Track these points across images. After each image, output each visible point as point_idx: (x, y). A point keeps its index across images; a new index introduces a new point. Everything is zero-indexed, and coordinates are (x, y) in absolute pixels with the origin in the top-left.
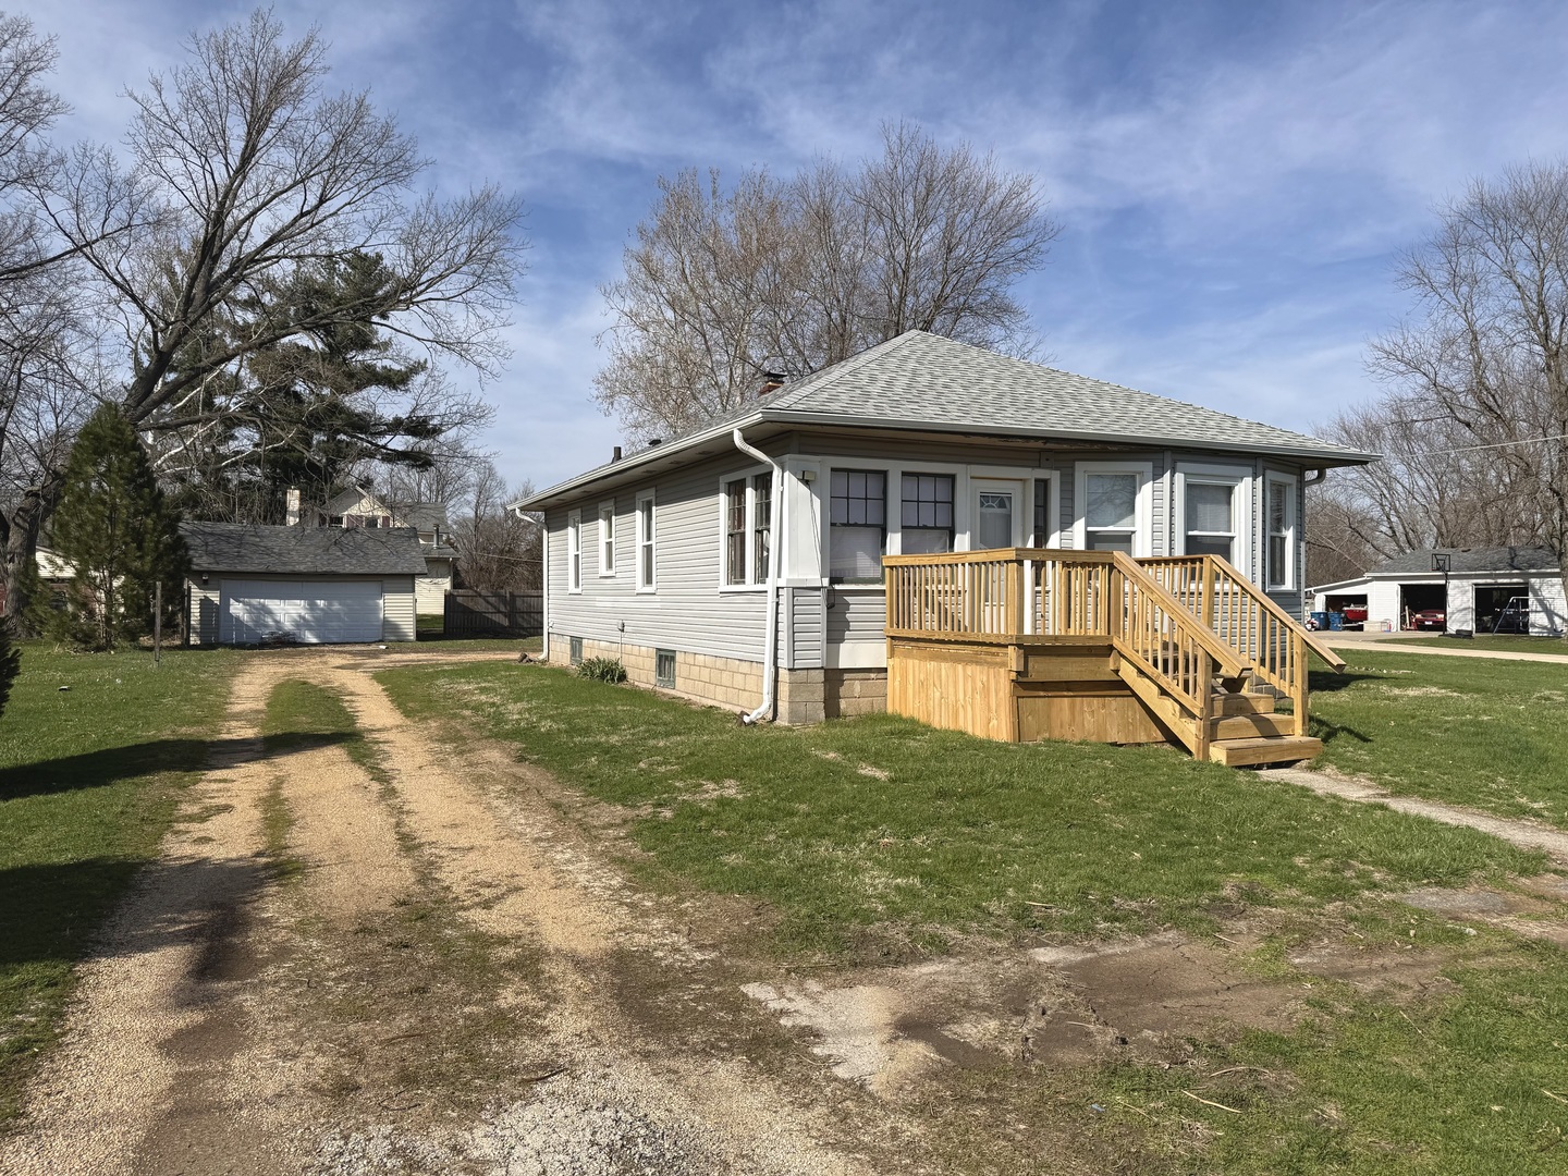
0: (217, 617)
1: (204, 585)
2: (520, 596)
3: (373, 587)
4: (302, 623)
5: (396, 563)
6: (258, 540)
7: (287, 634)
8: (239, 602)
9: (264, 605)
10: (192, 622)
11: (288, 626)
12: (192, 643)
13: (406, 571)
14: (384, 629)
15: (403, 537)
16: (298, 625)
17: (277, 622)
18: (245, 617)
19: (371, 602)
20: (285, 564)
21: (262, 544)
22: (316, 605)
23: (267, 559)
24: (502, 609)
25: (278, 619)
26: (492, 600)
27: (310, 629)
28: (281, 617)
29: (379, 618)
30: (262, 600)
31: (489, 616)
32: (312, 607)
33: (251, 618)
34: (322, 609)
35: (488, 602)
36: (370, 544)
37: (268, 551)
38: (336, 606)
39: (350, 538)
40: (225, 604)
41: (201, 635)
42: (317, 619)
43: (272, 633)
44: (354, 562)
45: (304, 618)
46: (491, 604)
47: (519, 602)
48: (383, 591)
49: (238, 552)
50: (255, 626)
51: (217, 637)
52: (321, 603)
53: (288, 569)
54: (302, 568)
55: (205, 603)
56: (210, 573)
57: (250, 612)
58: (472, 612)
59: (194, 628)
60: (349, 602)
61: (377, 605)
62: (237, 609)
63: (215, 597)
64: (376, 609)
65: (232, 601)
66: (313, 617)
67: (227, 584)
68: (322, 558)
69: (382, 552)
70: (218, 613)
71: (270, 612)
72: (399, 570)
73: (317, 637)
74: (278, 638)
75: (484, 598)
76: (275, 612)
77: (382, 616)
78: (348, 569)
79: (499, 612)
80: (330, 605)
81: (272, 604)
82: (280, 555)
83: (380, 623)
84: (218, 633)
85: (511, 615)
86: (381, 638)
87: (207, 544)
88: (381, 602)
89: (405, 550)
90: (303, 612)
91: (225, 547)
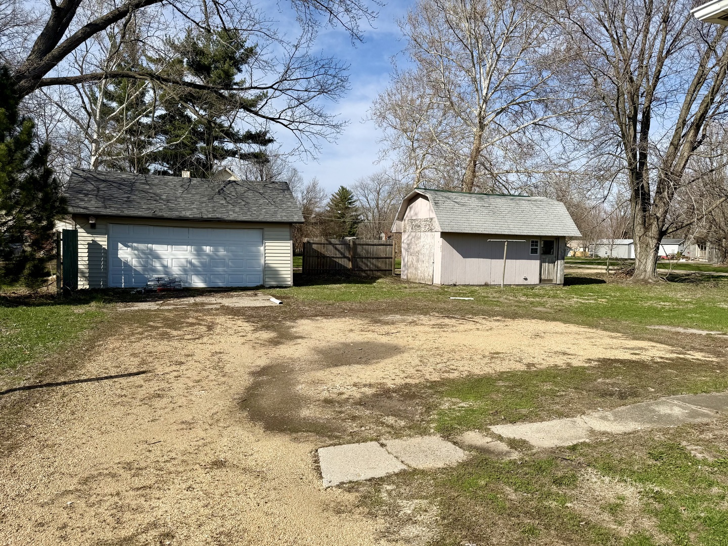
0: (106, 261)
1: (92, 229)
2: (360, 245)
3: (254, 234)
4: (189, 270)
5: (275, 212)
6: (148, 187)
7: (173, 281)
8: (128, 246)
9: (151, 250)
10: (80, 267)
11: (176, 271)
12: (80, 287)
13: (285, 219)
14: (264, 275)
15: (278, 189)
16: (185, 271)
17: (165, 267)
18: (134, 263)
19: (254, 249)
20: (171, 209)
21: (151, 191)
22: (202, 250)
23: (154, 205)
24: (347, 254)
25: (165, 263)
26: (339, 247)
27: (197, 273)
28: (168, 262)
29: (259, 264)
30: (150, 245)
31: (337, 260)
32: (199, 253)
33: (140, 263)
34: (208, 255)
35: (336, 249)
36: (250, 194)
37: (157, 198)
38: (222, 252)
39: (232, 189)
40: (113, 248)
41: (90, 280)
42: (203, 265)
43: (159, 279)
44: (237, 209)
45: (191, 263)
46: (339, 250)
47: (359, 249)
48: (264, 239)
49: (128, 198)
50: (144, 270)
51: (106, 282)
52: (208, 249)
53: (175, 214)
54: (188, 214)
55: (93, 247)
56: (98, 217)
57: (138, 257)
58: (324, 257)
59: (83, 273)
60: (234, 248)
61: (259, 251)
62: (125, 253)
63: (103, 241)
64: (257, 256)
65: (120, 245)
66: (201, 263)
67: (114, 228)
68: (207, 205)
69: (261, 201)
70: (106, 258)
71: (158, 257)
72: (278, 218)
73: (205, 282)
74: (163, 285)
75: (334, 245)
76: (163, 257)
77: (263, 262)
78: (232, 216)
79: (345, 257)
80: (216, 251)
81: (159, 249)
82: (168, 201)
83: (261, 269)
84: (106, 277)
85: (354, 258)
86: (261, 283)
87: (98, 189)
88: (262, 248)
89: (281, 200)
90: (190, 257)
91: (115, 192)
